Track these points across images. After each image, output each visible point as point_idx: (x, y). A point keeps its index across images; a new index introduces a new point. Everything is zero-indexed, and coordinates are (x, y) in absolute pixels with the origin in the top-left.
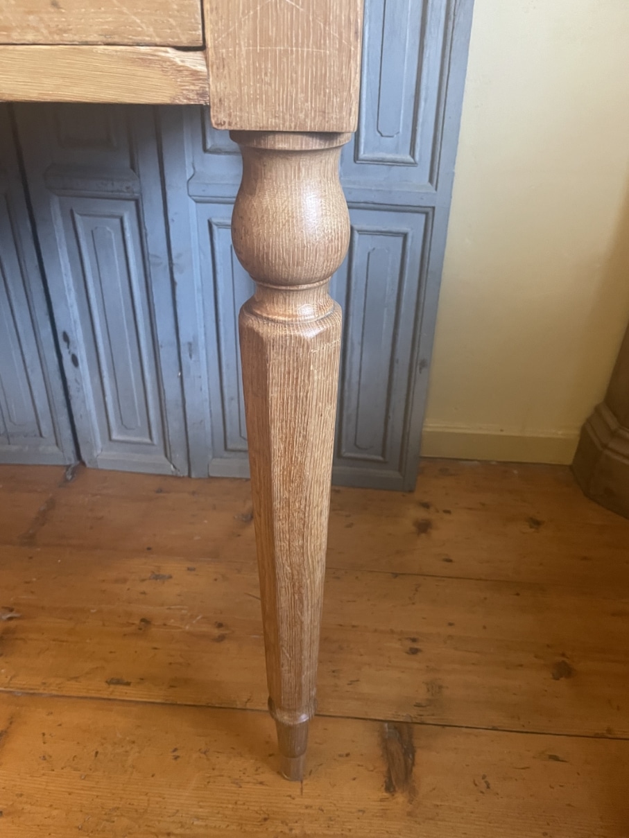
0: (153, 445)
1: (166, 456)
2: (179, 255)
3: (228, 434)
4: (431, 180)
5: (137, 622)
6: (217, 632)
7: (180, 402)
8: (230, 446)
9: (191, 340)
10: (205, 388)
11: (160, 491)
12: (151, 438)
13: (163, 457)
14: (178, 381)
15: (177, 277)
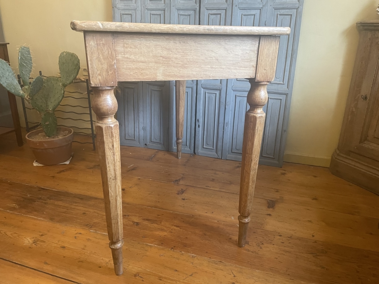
0: (213, 149)
1: (216, 153)
2: (228, 102)
3: (233, 148)
4: (287, 88)
5: (211, 179)
6: (230, 183)
7: (222, 138)
8: (233, 151)
9: (227, 122)
10: (229, 134)
11: (214, 160)
12: (213, 147)
13: (215, 153)
14: (222, 132)
15: (226, 107)
